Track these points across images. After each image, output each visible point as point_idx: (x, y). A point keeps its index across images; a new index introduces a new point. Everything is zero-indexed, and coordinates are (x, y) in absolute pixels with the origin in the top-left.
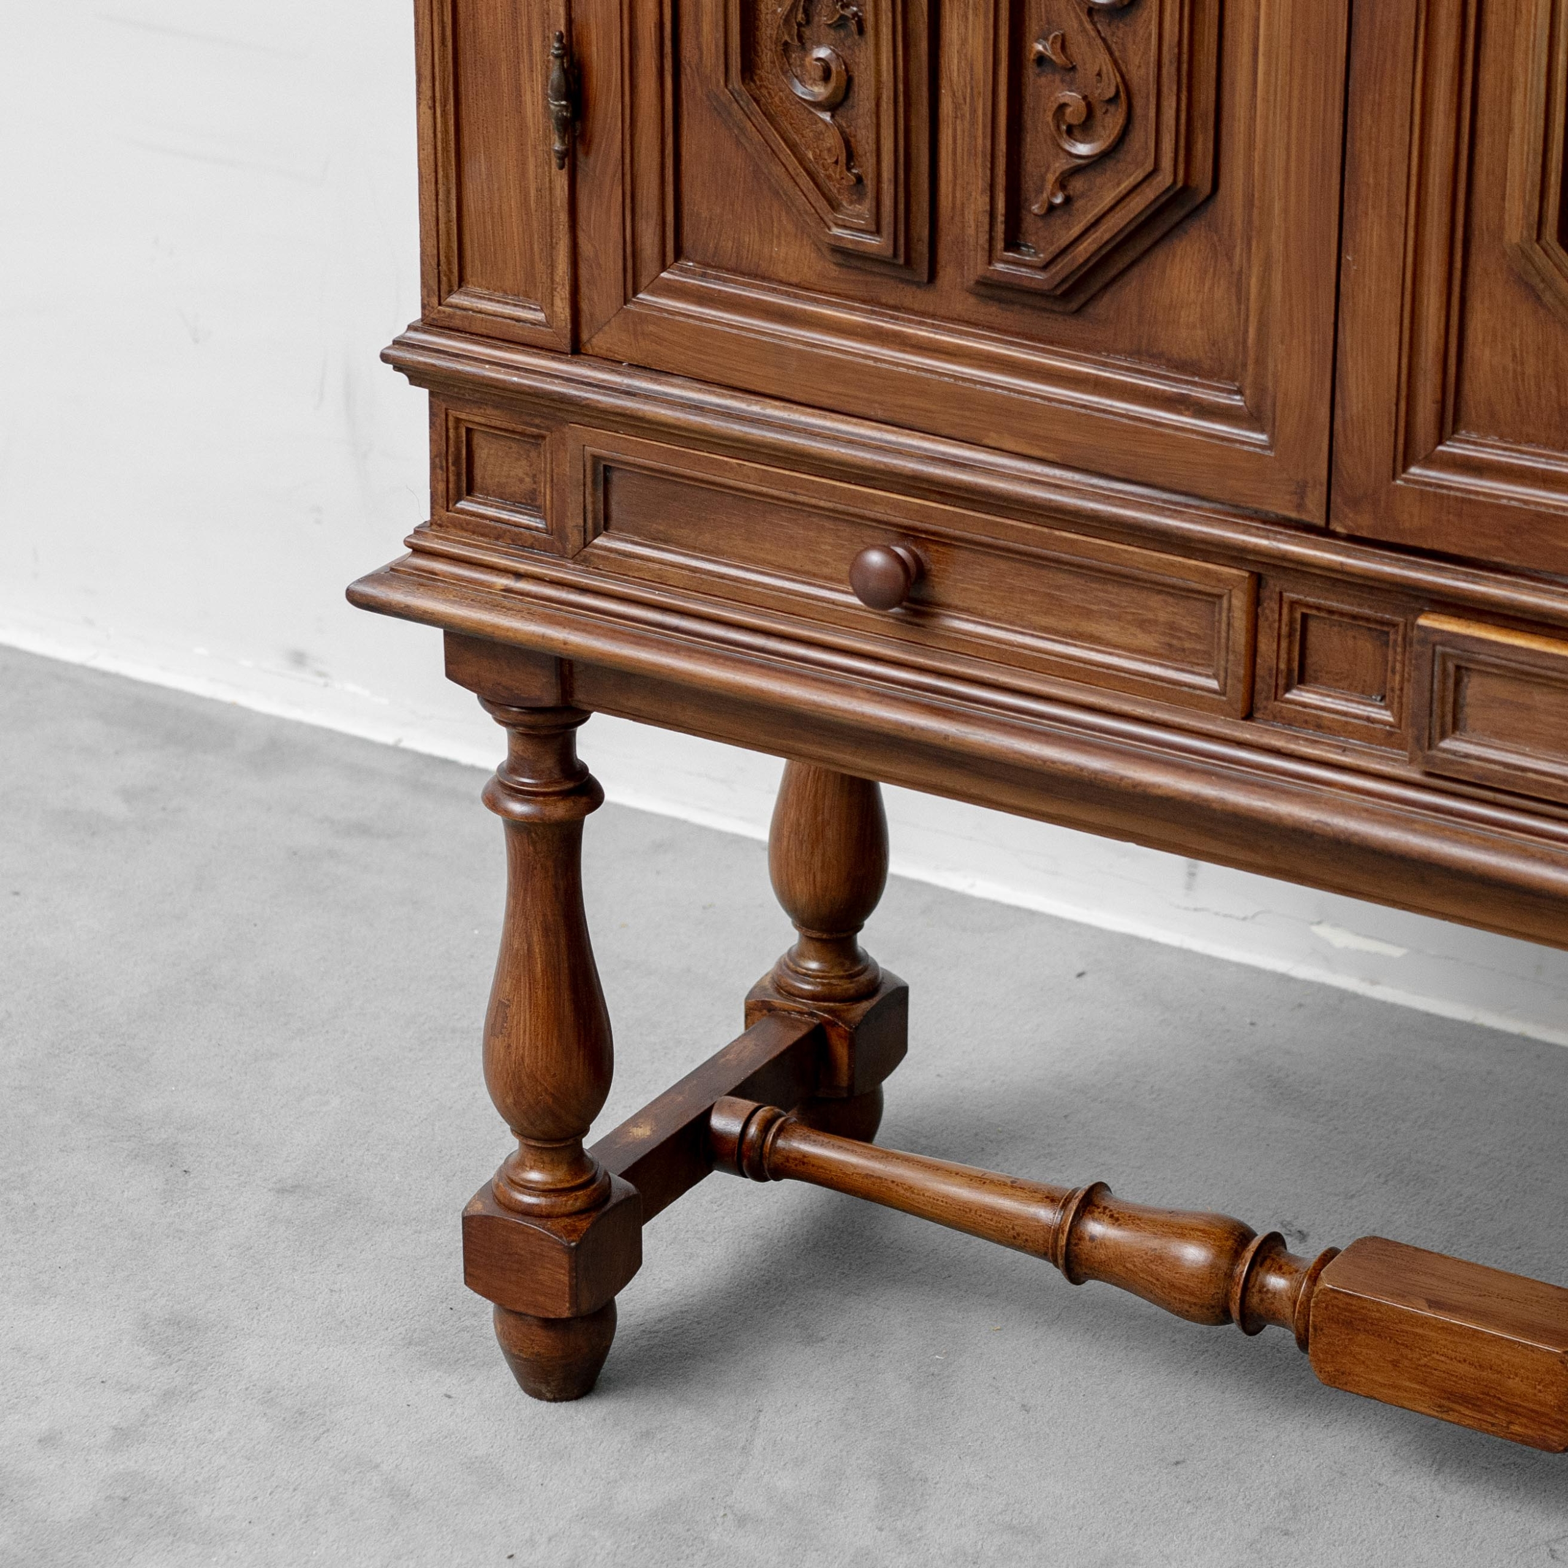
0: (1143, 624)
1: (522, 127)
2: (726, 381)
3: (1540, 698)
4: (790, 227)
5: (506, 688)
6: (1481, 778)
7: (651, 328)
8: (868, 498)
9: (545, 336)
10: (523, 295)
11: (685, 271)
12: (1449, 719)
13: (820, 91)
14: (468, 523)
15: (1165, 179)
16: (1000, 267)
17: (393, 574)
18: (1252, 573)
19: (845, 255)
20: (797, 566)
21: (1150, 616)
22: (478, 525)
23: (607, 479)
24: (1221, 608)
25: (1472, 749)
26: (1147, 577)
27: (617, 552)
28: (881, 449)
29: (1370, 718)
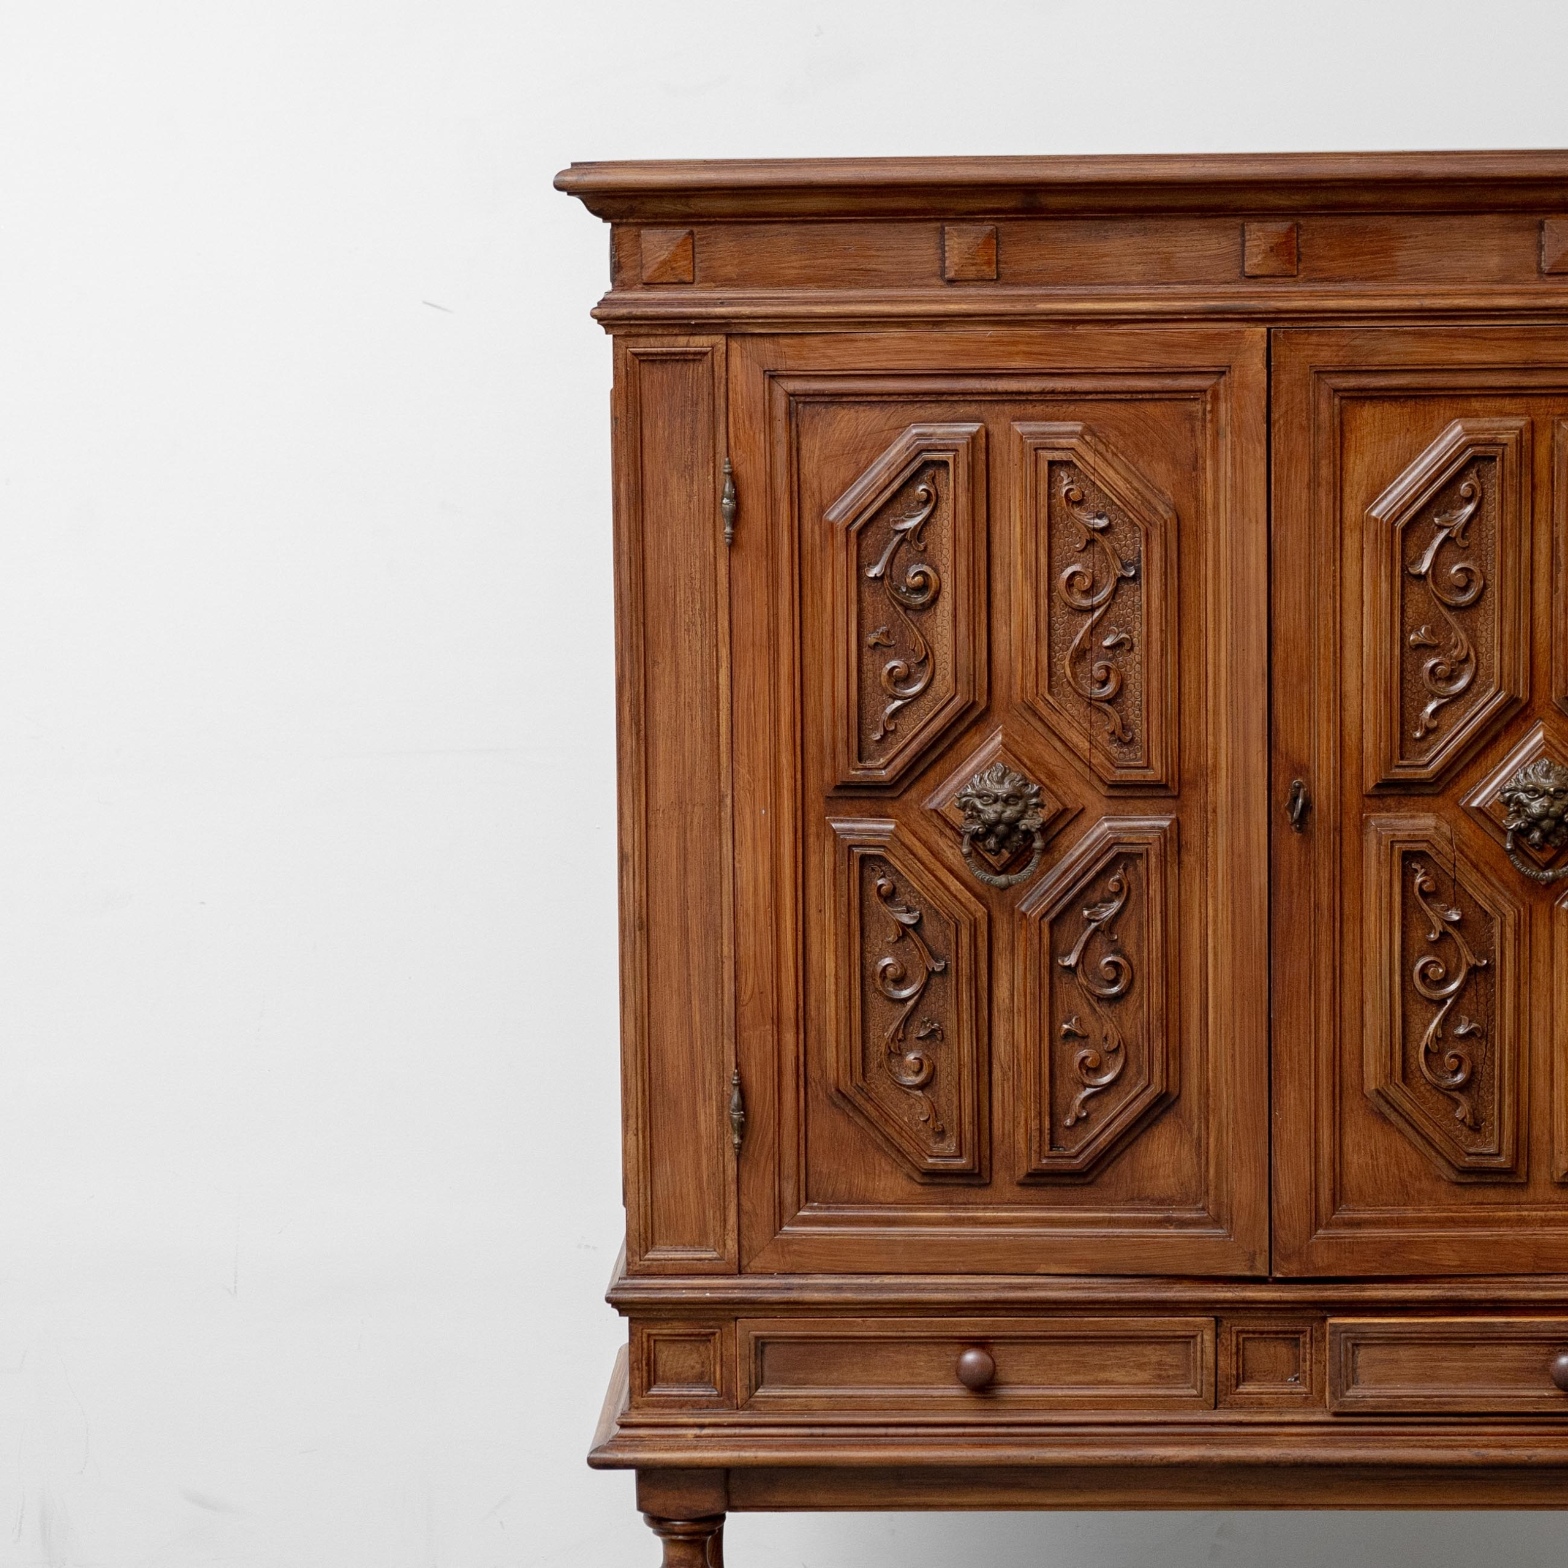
0: (1141, 1366)
1: (698, 1138)
2: (851, 1271)
3: (1403, 1353)
4: (888, 1168)
5: (686, 1508)
6: (1373, 1408)
7: (795, 1247)
8: (955, 1324)
9: (721, 1266)
10: (701, 1242)
11: (812, 1208)
12: (1350, 1378)
13: (918, 1080)
14: (658, 1402)
15: (1155, 1089)
16: (1044, 1161)
17: (615, 1443)
18: (1216, 1317)
19: (934, 1177)
20: (901, 1380)
21: (1146, 1360)
22: (666, 1401)
23: (762, 1352)
24: (1196, 1344)
25: (1367, 1393)
26: (1146, 1334)
27: (774, 1397)
28: (968, 1288)
29: (1291, 1393)
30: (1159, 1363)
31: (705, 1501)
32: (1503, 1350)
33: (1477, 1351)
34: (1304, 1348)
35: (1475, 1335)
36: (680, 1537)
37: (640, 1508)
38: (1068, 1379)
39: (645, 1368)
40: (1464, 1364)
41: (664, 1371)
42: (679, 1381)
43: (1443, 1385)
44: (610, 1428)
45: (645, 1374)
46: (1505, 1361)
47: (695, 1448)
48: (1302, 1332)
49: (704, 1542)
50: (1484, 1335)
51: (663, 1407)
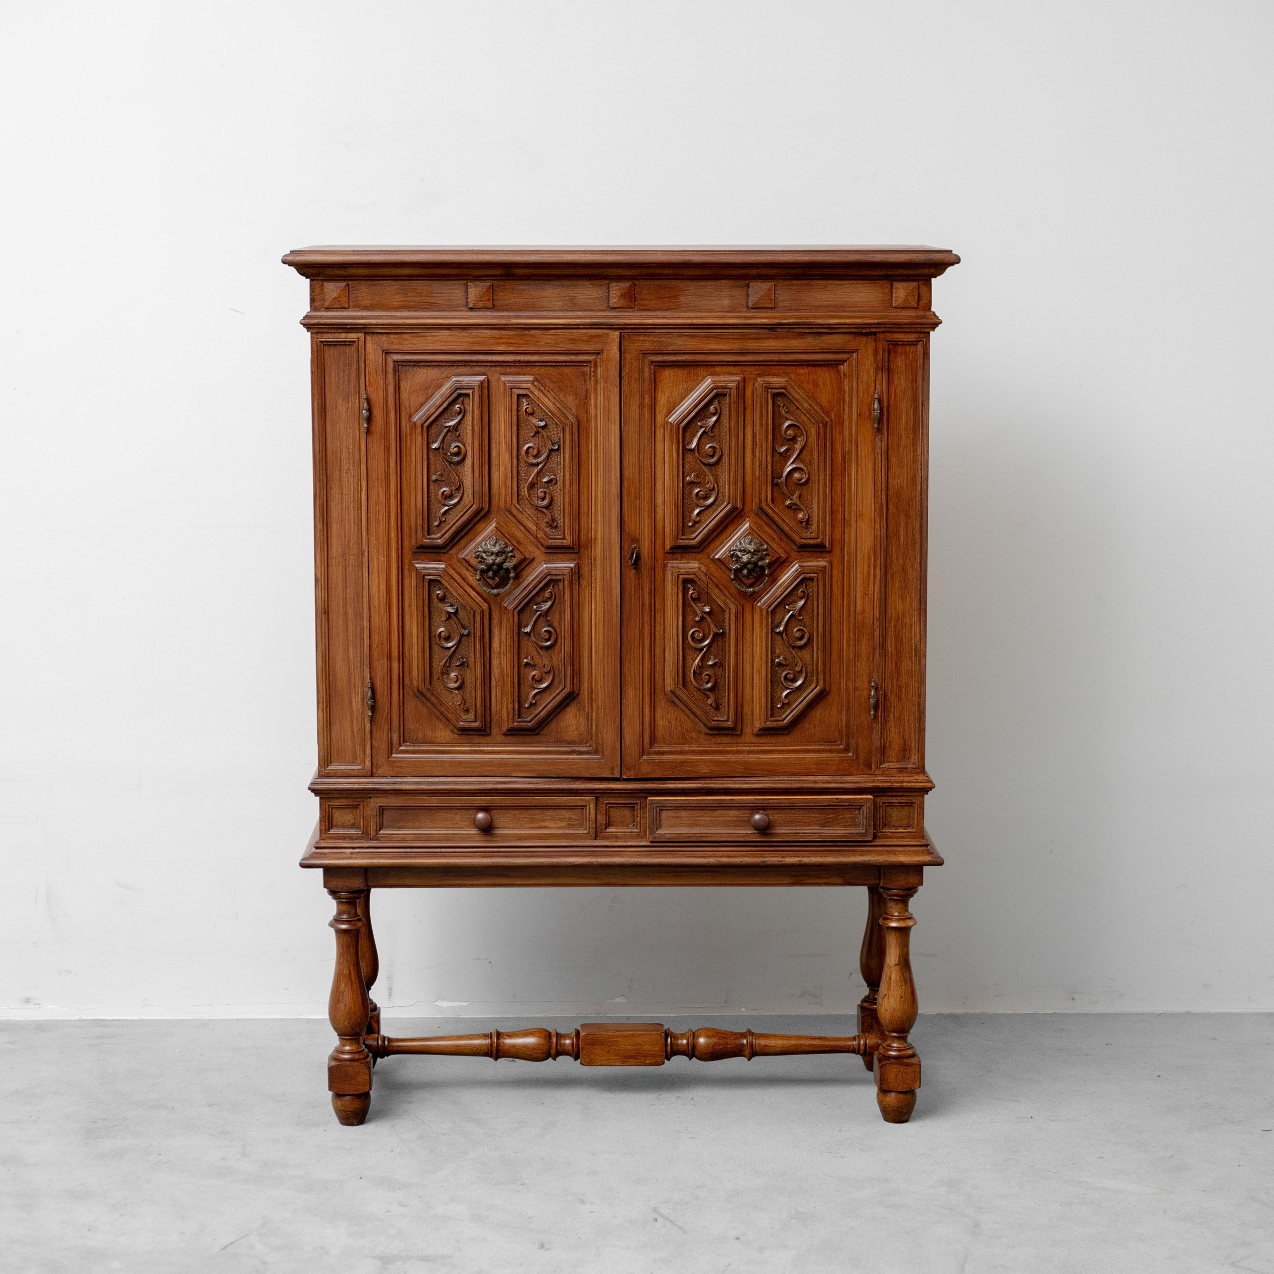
0: (561, 820)
1: (352, 713)
2: (425, 775)
3: (683, 813)
4: (442, 727)
5: (346, 886)
6: (668, 839)
7: (398, 764)
8: (473, 800)
9: (363, 773)
10: (353, 761)
11: (406, 746)
12: (658, 825)
13: (456, 685)
14: (334, 836)
15: (567, 690)
16: (515, 724)
17: (313, 856)
18: (596, 797)
19: (464, 731)
20: (448, 826)
21: (563, 817)
22: (337, 836)
23: (383, 813)
24: (586, 809)
25: (666, 832)
26: (563, 804)
27: (388, 834)
28: (480, 783)
29: (631, 832)
30: (570, 819)
31: (357, 883)
32: (729, 812)
33: (717, 813)
34: (637, 811)
35: (716, 805)
36: (344, 900)
37: (325, 887)
38: (526, 825)
39: (327, 821)
40: (711, 818)
41: (336, 822)
42: (344, 826)
43: (702, 828)
44: (311, 849)
45: (327, 824)
46: (730, 817)
47: (350, 858)
48: (636, 804)
49: (356, 903)
50: (720, 805)
51: (336, 839)
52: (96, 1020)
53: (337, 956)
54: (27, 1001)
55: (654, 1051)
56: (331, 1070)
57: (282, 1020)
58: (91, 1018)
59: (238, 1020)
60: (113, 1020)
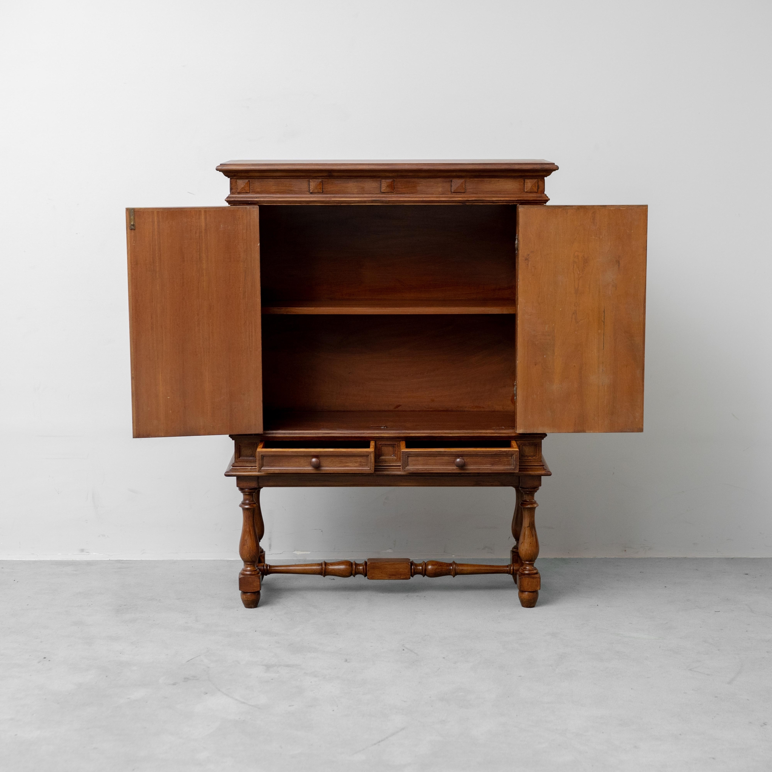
0: (356, 462)
3: (420, 458)
12: (407, 464)
17: (231, 470)
23: (263, 459)
24: (369, 457)
25: (411, 468)
26: (357, 454)
27: (266, 469)
29: (392, 459)
30: (361, 462)
31: (254, 485)
32: (444, 458)
33: (438, 458)
34: (396, 448)
35: (437, 454)
36: (247, 493)
37: (237, 486)
38: (338, 465)
39: (238, 453)
40: (434, 461)
41: (243, 454)
42: (247, 456)
43: (430, 466)
44: (230, 467)
45: (238, 454)
46: (445, 460)
47: (250, 472)
48: (395, 444)
49: (253, 495)
50: (439, 454)
51: (243, 462)
52: (118, 560)
53: (243, 522)
54: (82, 550)
55: (405, 572)
56: (240, 579)
57: (214, 560)
58: (116, 559)
59: (191, 560)
60: (127, 560)
